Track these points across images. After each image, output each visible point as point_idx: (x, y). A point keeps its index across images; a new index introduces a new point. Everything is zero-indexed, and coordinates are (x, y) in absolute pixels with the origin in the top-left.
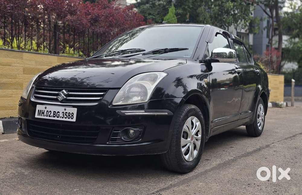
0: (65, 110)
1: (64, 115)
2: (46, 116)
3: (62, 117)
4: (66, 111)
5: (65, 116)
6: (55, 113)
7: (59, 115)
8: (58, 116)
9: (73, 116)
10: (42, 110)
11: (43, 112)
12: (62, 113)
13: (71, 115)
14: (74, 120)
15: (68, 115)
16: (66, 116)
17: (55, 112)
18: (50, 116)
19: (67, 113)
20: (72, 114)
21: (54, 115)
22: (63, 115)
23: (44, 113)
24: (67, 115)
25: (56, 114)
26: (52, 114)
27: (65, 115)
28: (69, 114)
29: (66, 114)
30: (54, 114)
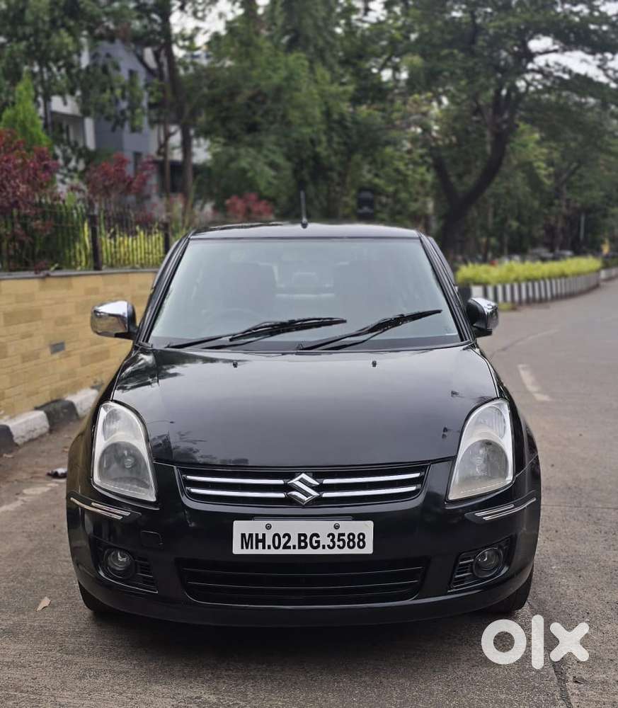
0: (337, 527)
1: (336, 540)
2: (272, 546)
3: (329, 546)
4: (340, 531)
5: (337, 543)
6: (302, 538)
7: (318, 542)
8: (315, 545)
9: (363, 540)
10: (257, 535)
11: (260, 537)
12: (329, 536)
13: (356, 540)
14: (369, 549)
15: (347, 540)
16: (341, 543)
17: (305, 535)
18: (285, 547)
19: (343, 535)
20: (361, 537)
21: (303, 544)
22: (332, 540)
23: (263, 541)
24: (343, 540)
25: (308, 541)
26: (294, 541)
27: (339, 540)
28: (351, 537)
29: (341, 537)
30: (300, 541)
